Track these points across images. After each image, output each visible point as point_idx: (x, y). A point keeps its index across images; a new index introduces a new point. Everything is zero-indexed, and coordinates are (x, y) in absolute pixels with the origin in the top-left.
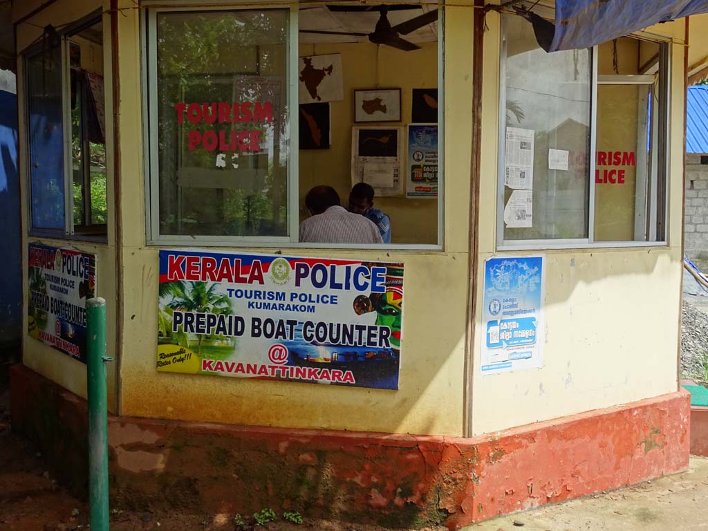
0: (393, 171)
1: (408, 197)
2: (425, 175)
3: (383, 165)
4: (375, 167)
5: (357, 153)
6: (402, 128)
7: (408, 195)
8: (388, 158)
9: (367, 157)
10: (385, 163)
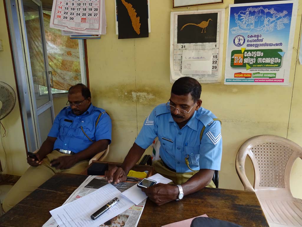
0: (212, 57)
1: (226, 83)
2: (246, 61)
3: (202, 52)
4: (193, 54)
5: (176, 40)
6: (224, 11)
7: (226, 81)
8: (207, 44)
9: (185, 44)
10: (204, 49)
